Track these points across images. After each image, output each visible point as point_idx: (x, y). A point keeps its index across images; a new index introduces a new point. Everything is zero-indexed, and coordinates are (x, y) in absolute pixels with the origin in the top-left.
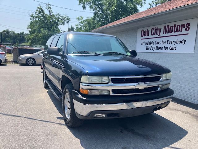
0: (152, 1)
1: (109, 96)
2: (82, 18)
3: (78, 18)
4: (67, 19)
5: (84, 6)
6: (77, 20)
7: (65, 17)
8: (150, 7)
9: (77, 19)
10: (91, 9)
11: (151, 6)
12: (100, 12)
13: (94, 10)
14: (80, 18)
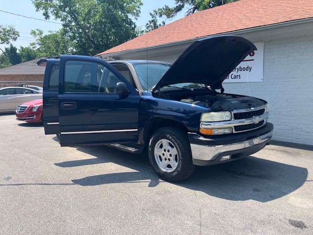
0: (155, 11)
1: (232, 134)
2: (41, 33)
3: (34, 33)
4: (14, 34)
5: (47, 13)
6: (32, 36)
7: (10, 31)
8: (153, 19)
9: (31, 34)
10: (56, 18)
11: (153, 17)
12: (73, 24)
13: (62, 20)
14: (37, 32)
